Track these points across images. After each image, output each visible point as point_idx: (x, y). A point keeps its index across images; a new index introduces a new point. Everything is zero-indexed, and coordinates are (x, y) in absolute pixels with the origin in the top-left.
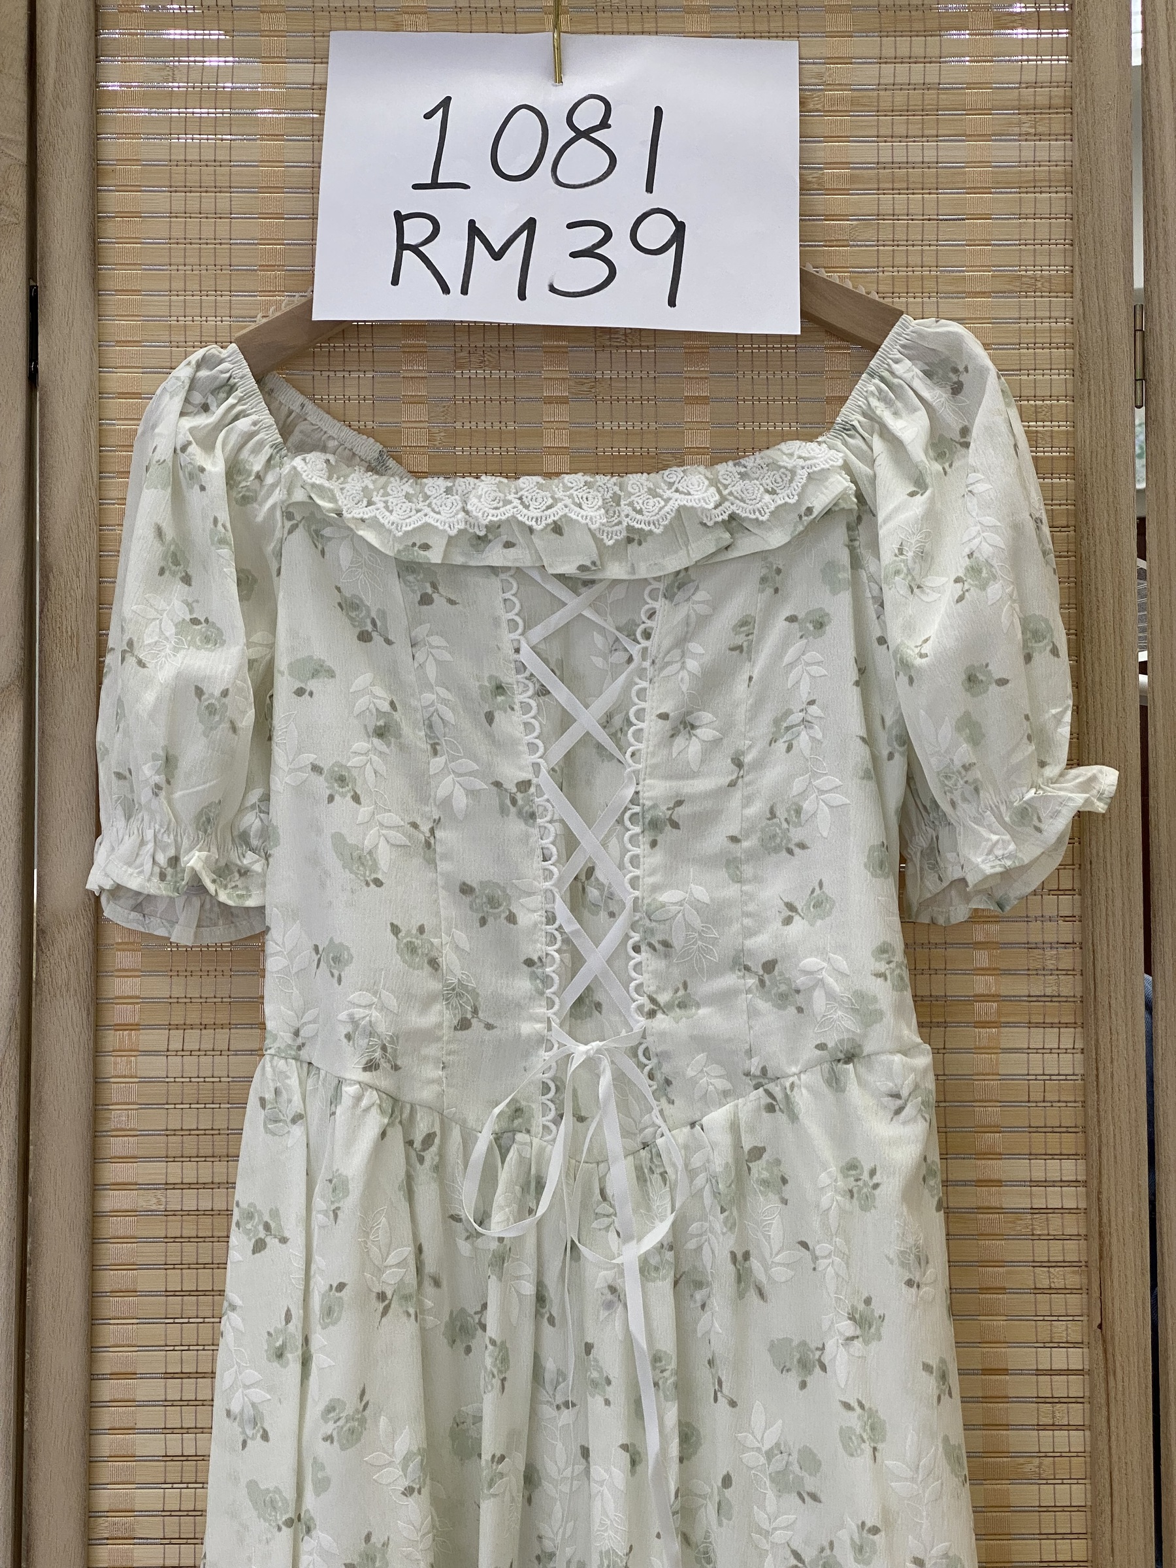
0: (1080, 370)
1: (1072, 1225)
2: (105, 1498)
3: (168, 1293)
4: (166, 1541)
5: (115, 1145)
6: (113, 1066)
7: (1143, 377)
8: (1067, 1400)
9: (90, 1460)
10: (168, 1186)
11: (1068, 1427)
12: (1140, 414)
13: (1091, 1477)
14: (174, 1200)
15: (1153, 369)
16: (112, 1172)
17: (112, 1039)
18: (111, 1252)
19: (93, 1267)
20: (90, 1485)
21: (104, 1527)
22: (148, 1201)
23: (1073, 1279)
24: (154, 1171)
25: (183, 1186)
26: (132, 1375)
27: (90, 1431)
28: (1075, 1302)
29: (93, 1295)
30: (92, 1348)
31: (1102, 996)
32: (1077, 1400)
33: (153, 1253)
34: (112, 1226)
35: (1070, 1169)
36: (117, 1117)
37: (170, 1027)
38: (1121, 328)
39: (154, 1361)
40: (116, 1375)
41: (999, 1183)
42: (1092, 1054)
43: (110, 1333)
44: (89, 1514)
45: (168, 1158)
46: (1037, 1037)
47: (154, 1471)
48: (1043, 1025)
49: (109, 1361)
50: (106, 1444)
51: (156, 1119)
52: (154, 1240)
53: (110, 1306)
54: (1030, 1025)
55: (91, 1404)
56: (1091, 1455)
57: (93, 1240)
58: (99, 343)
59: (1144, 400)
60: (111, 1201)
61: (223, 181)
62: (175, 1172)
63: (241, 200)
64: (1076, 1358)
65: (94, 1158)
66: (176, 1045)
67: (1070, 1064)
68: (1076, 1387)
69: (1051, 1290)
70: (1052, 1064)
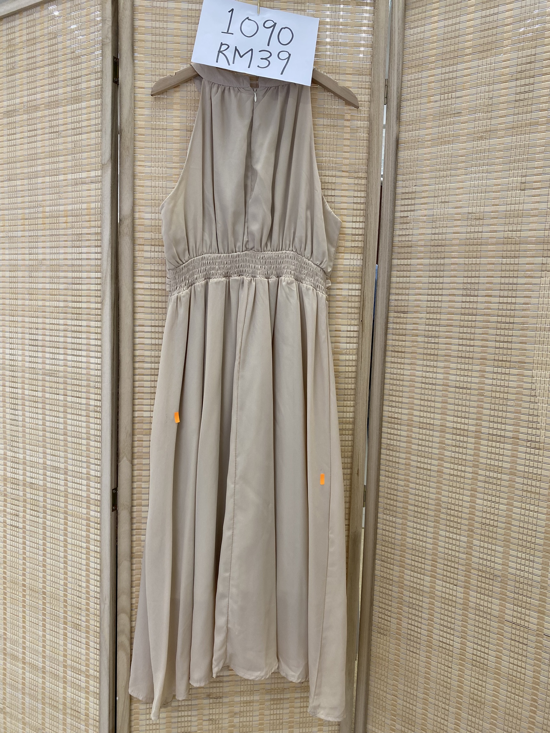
0: (372, 95)
1: (357, 299)
2: (137, 353)
3: (151, 308)
4: (151, 362)
5: (139, 273)
6: (137, 254)
7: (386, 98)
8: (353, 337)
9: (134, 344)
10: (151, 283)
11: (353, 343)
12: (385, 106)
13: (357, 354)
14: (153, 286)
15: (389, 95)
16: (138, 279)
17: (137, 247)
18: (138, 297)
19: (134, 301)
20: (134, 350)
21: (137, 359)
22: (147, 286)
23: (356, 311)
24: (148, 279)
25: (154, 283)
26: (143, 326)
27: (134, 338)
28: (356, 316)
29: (134, 307)
30: (134, 319)
31: (368, 246)
32: (355, 337)
33: (148, 298)
34: (138, 291)
35: (358, 286)
36: (139, 266)
37: (152, 245)
38: (382, 84)
39: (148, 323)
40: (140, 326)
41: (342, 289)
42: (364, 260)
43: (138, 316)
44: (134, 356)
45: (151, 276)
46: (352, 256)
47: (149, 347)
48: (354, 253)
49: (138, 322)
50: (137, 341)
51: (148, 267)
52: (148, 295)
53: (138, 310)
54: (351, 253)
55: (134, 332)
56: (358, 349)
57: (134, 295)
58: (134, 73)
59: (386, 103)
60: (137, 285)
61: (165, 33)
62: (153, 280)
63: (169, 38)
64: (356, 328)
65: (134, 276)
66: (153, 250)
67: (359, 263)
68: (355, 334)
69: (351, 313)
70: (355, 262)
